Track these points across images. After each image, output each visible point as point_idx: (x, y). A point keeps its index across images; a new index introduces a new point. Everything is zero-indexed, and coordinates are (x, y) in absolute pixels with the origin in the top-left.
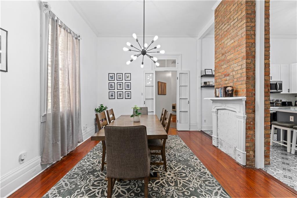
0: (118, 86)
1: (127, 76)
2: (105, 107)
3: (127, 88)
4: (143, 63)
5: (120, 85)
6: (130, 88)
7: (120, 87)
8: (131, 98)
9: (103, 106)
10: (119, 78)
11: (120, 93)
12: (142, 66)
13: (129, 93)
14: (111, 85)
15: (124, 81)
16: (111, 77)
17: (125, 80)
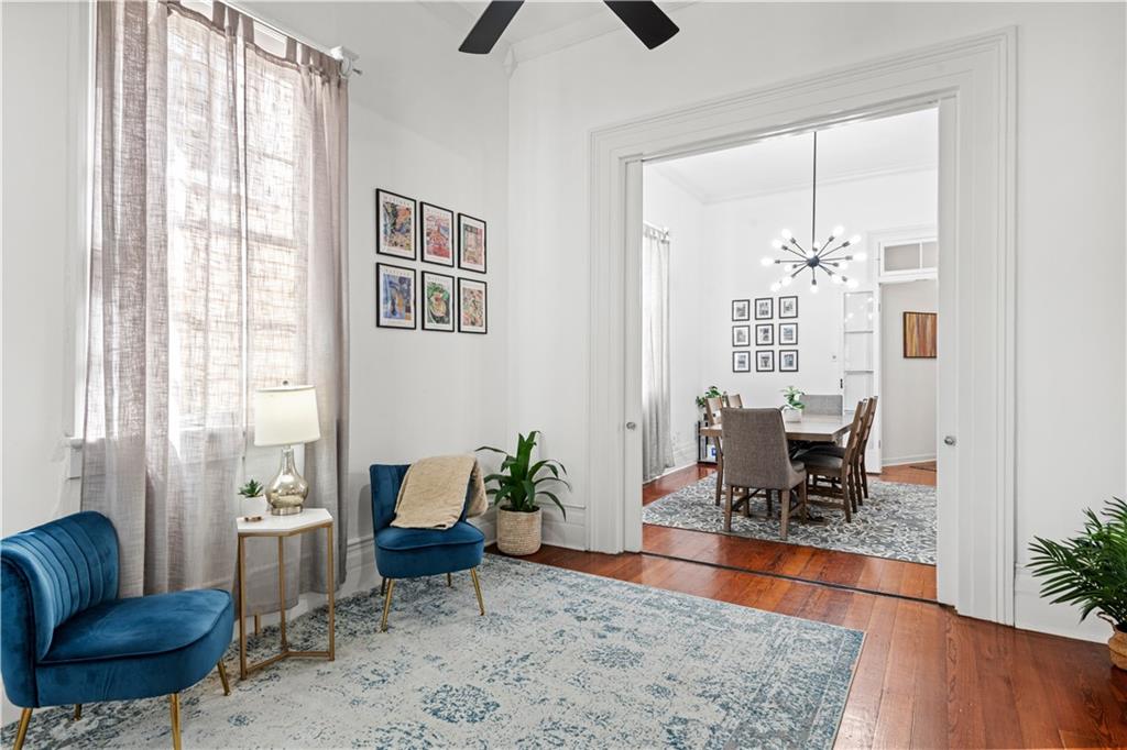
0: (761, 335)
1: (787, 305)
2: (722, 394)
3: (786, 339)
4: (814, 282)
5: (766, 331)
6: (794, 341)
7: (766, 338)
8: (797, 370)
9: (718, 391)
10: (763, 313)
11: (764, 354)
12: (814, 289)
13: (792, 356)
14: (740, 333)
15: (776, 321)
16: (742, 310)
17: (780, 318)
